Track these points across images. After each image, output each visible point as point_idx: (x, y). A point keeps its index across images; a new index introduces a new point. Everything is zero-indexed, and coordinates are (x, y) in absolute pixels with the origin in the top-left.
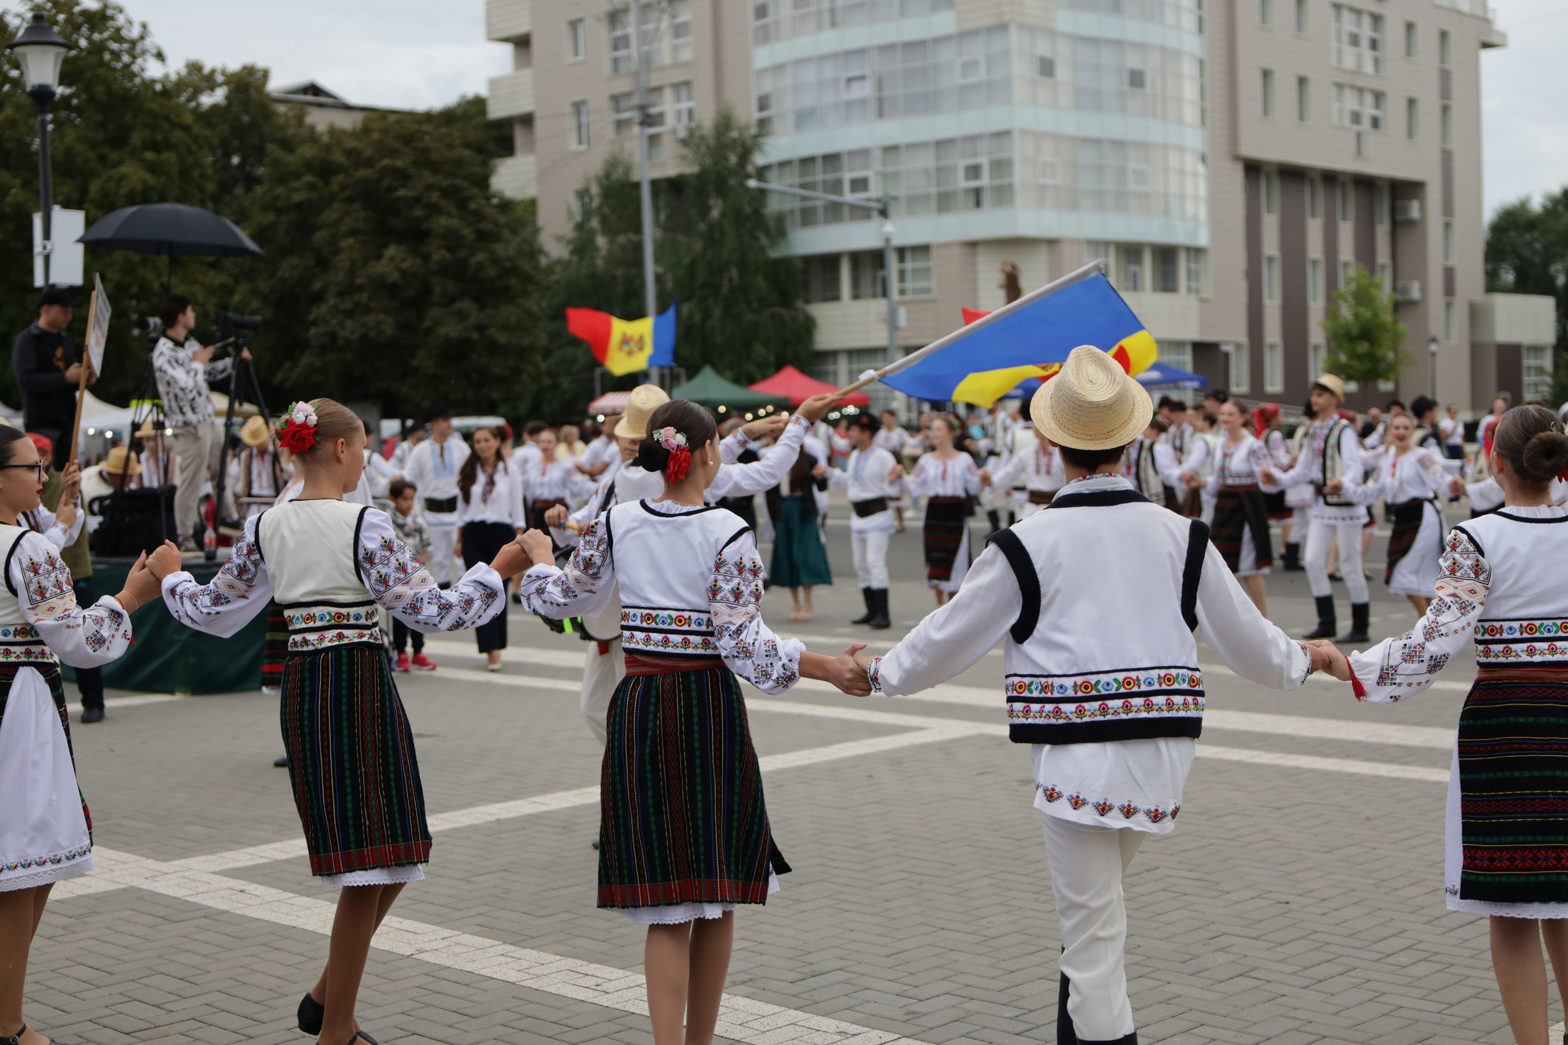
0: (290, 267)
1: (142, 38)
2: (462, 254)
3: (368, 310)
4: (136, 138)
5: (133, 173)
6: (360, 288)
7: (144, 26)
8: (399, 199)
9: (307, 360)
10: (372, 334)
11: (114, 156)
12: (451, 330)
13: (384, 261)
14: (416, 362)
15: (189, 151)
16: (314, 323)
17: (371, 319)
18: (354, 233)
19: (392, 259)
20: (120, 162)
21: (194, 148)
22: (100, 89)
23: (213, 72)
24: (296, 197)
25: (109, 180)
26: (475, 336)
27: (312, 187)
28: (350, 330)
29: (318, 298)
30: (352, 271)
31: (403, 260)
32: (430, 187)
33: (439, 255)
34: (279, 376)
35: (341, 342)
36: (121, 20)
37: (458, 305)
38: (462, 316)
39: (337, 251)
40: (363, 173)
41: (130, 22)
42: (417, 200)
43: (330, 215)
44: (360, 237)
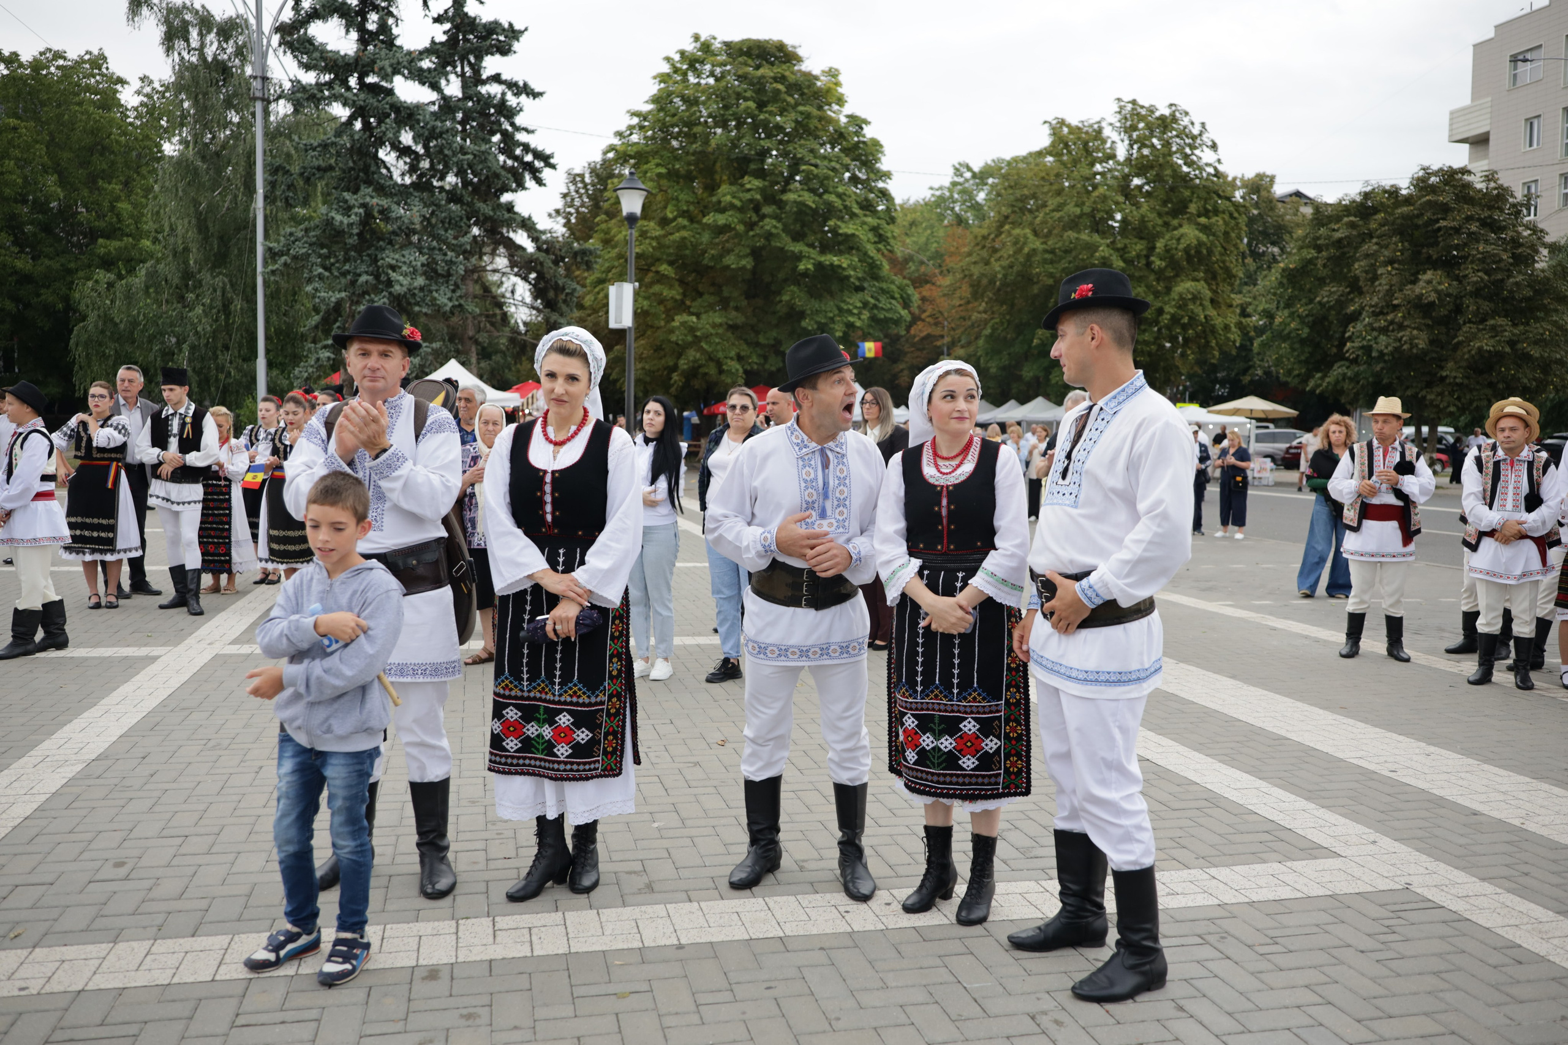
0: (1329, 293)
1: (1200, 135)
2: (1499, 277)
3: (1401, 327)
4: (1193, 208)
5: (1190, 234)
6: (1396, 308)
7: (1203, 124)
8: (1439, 229)
9: (1338, 370)
10: (1405, 347)
11: (1175, 222)
12: (1486, 343)
13: (1422, 284)
14: (1444, 374)
15: (1231, 215)
16: (1350, 339)
17: (1405, 335)
18: (1391, 262)
19: (1429, 282)
20: (1181, 226)
21: (1236, 215)
22: (1168, 172)
23: (1235, 179)
24: (1338, 235)
25: (1172, 239)
26: (1508, 349)
27: (1352, 225)
28: (1384, 343)
29: (1355, 317)
30: (1390, 293)
31: (1439, 283)
32: (1469, 219)
33: (1475, 276)
34: (1312, 384)
35: (1374, 354)
36: (1185, 121)
37: (1492, 322)
38: (1495, 331)
39: (1375, 277)
40: (1405, 209)
41: (1192, 123)
42: (1457, 231)
43: (1370, 247)
44: (1396, 266)
